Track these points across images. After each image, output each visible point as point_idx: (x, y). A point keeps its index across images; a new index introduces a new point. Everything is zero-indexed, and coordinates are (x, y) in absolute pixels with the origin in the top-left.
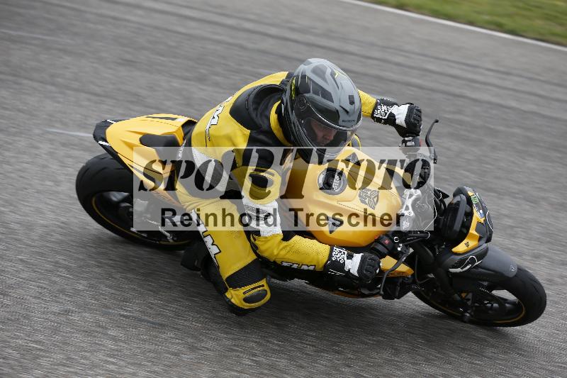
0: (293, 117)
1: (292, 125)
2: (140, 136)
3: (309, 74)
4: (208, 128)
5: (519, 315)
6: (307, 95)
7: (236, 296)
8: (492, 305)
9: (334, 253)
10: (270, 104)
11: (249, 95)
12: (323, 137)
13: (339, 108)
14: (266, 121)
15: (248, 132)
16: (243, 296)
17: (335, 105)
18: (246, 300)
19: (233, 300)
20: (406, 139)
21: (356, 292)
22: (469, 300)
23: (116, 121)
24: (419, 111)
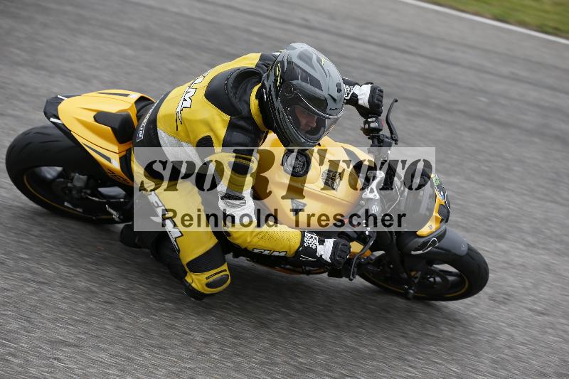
0: (278, 104)
1: (277, 111)
2: (95, 113)
3: (296, 60)
4: (179, 110)
5: (461, 290)
6: (295, 82)
7: (197, 281)
8: (435, 279)
9: (306, 239)
10: (248, 89)
11: (228, 79)
12: (306, 124)
13: (327, 96)
14: (245, 106)
15: (227, 118)
16: (206, 281)
17: (323, 93)
18: (208, 285)
19: (193, 285)
20: (369, 120)
21: (300, 269)
22: (416, 278)
23: (68, 97)
24: (381, 91)
